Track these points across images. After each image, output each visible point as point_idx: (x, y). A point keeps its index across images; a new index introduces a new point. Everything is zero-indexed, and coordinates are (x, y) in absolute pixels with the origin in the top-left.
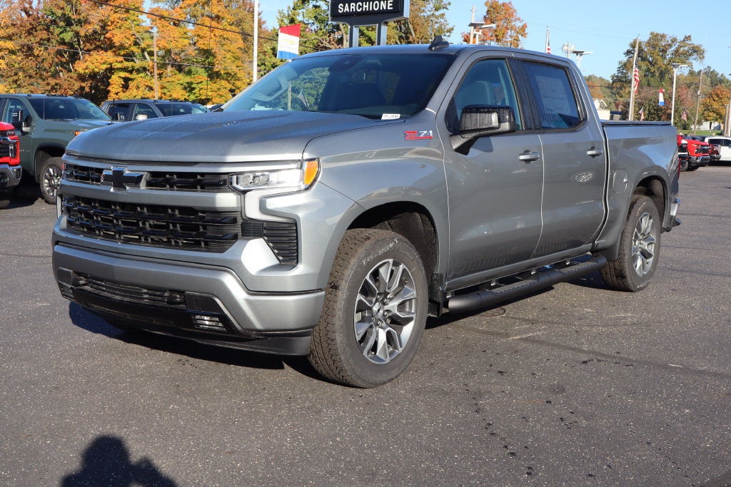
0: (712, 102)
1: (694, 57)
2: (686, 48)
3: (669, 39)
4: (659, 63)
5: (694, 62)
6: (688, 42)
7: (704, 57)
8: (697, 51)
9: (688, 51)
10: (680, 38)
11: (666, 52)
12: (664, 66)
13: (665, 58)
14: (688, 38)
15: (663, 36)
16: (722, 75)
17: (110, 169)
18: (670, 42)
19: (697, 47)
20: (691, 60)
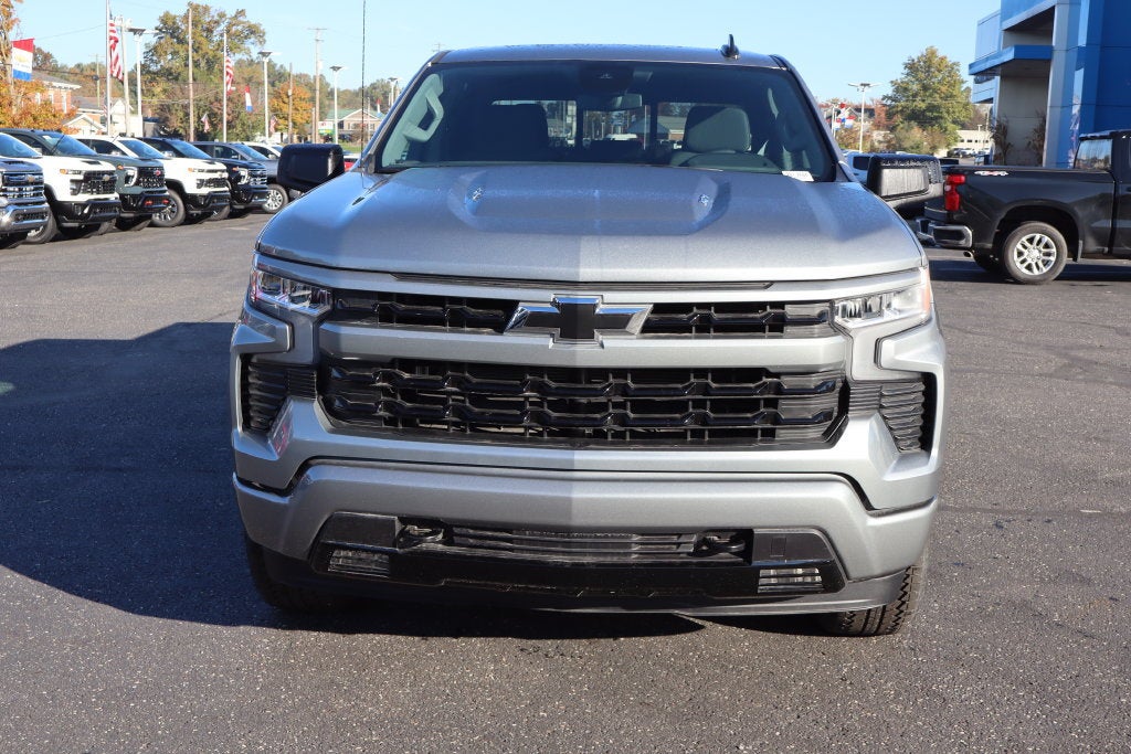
0: (281, 104)
1: (252, 40)
2: (240, 28)
3: (214, 13)
4: (204, 47)
5: (252, 47)
6: (241, 19)
7: (265, 41)
8: (254, 31)
9: (242, 32)
10: (231, 13)
11: (212, 32)
12: (211, 53)
13: (211, 41)
14: (241, 13)
15: (206, 9)
16: (282, 66)
17: (542, 300)
18: (216, 18)
19: (255, 26)
20: (248, 44)
